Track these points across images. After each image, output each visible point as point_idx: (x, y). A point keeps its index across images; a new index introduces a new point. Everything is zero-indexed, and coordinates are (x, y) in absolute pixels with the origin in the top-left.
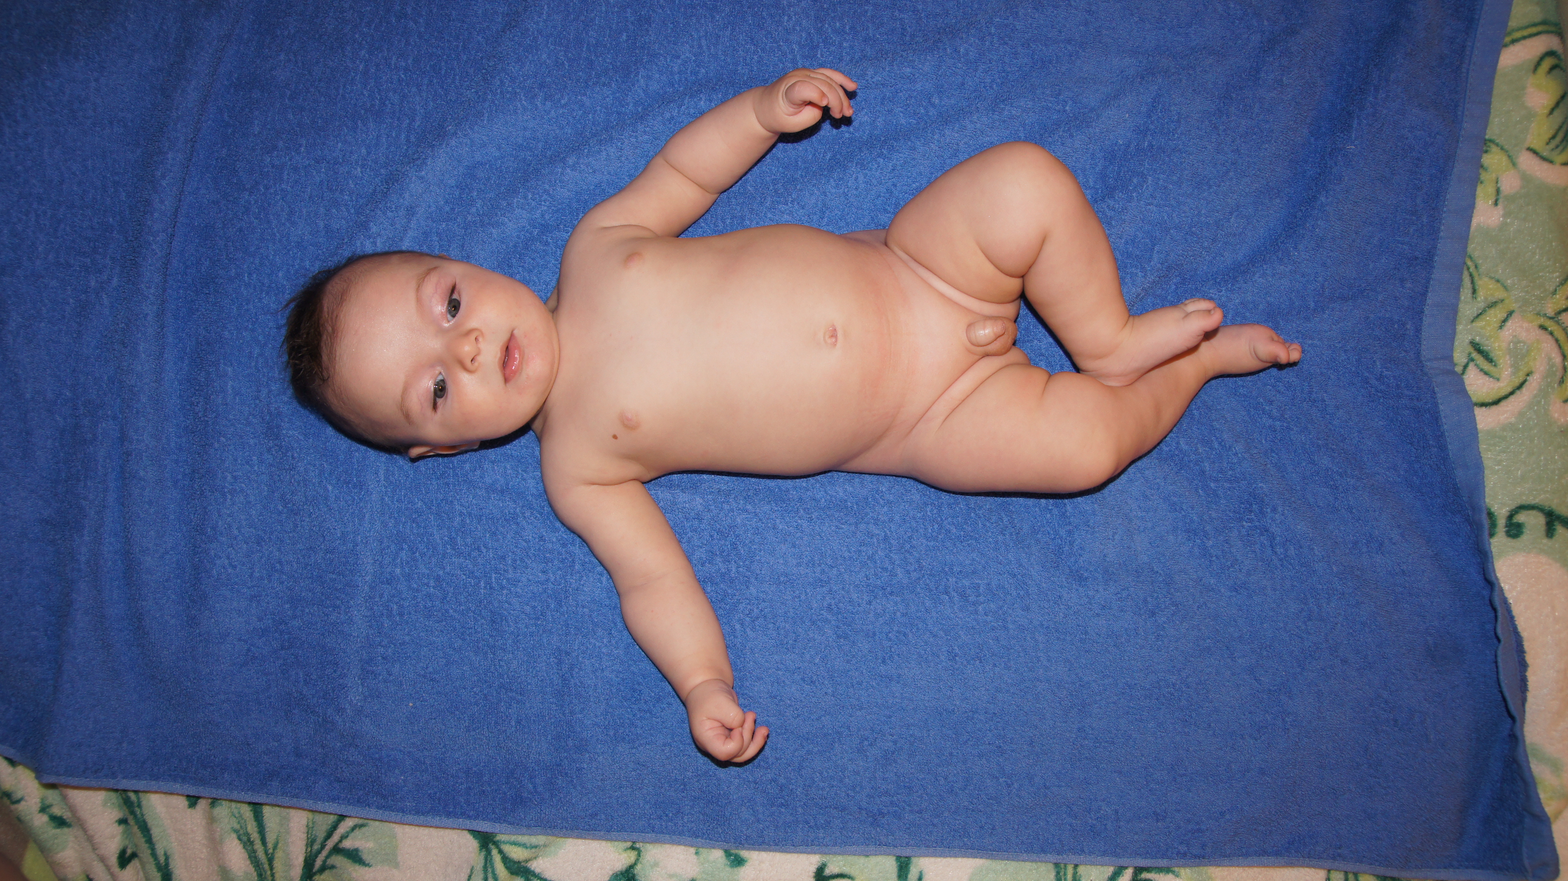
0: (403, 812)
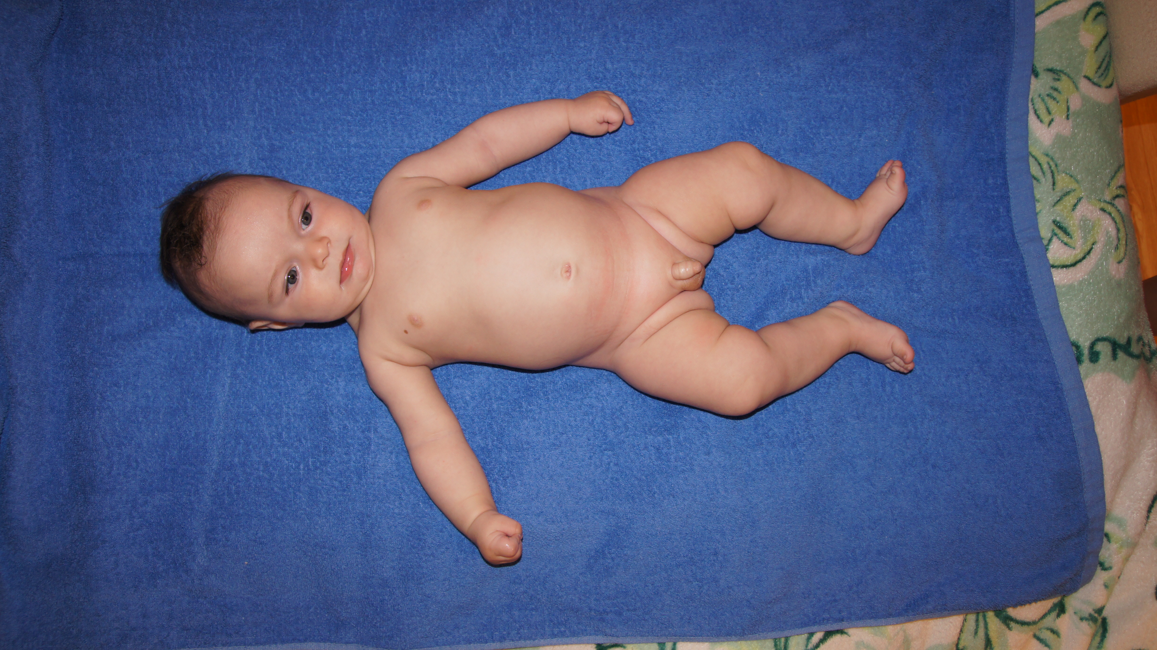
0: (245, 644)
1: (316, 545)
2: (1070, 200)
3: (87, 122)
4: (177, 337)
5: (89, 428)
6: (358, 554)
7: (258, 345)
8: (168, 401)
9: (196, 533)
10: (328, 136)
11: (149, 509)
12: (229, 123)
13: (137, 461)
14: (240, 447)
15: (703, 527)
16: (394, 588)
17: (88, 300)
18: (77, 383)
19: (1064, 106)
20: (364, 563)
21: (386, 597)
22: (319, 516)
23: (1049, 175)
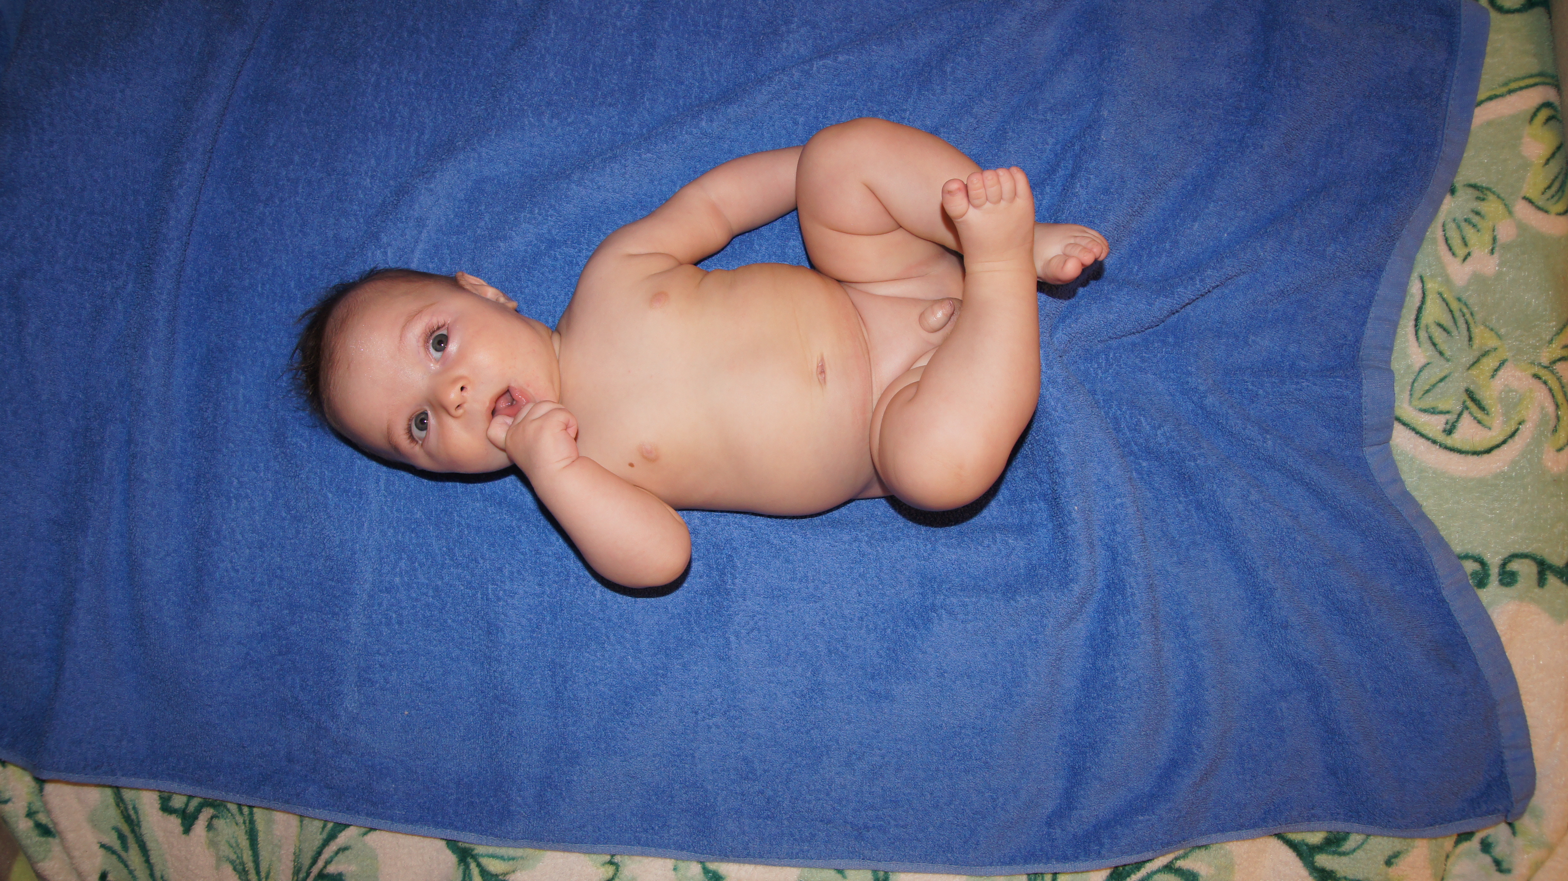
0: (392, 820)
2: (1489, 363)
9: (347, 670)
19: (1488, 237)
23: (1463, 327)
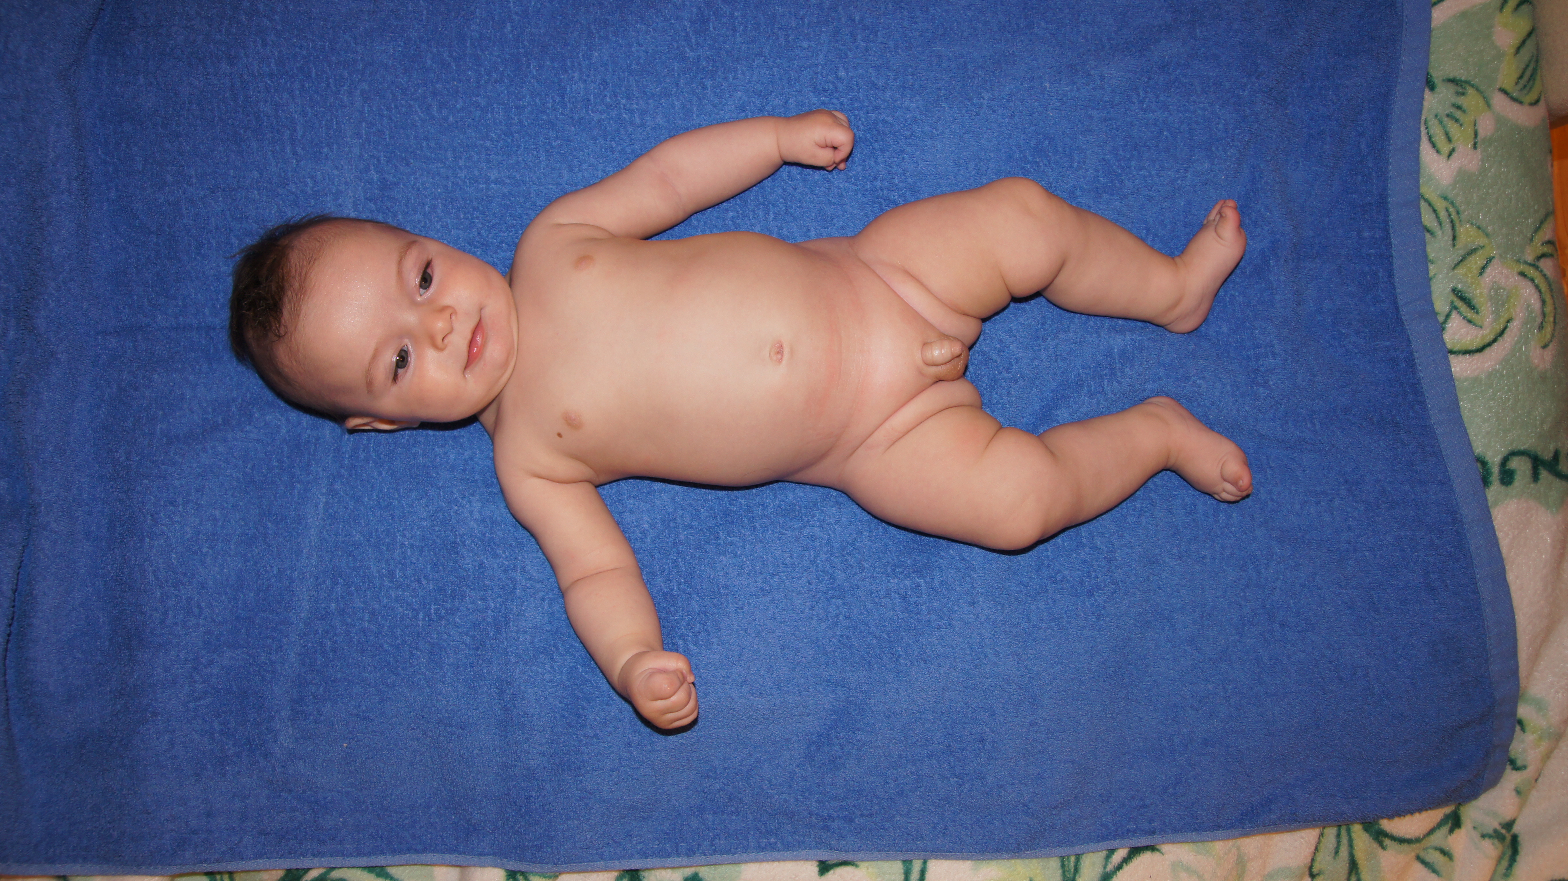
0: (343, 855)
1: (440, 722)
2: (1477, 261)
3: (135, 149)
4: (254, 440)
5: (136, 561)
6: (495, 734)
7: (364, 451)
8: (242, 526)
9: (278, 705)
10: (460, 168)
11: (216, 670)
12: (325, 150)
13: (199, 606)
14: (339, 589)
15: (965, 704)
16: (544, 781)
17: (136, 389)
18: (121, 501)
19: (1470, 131)
20: (504, 747)
21: (534, 794)
22: (444, 683)
23: (1448, 227)
